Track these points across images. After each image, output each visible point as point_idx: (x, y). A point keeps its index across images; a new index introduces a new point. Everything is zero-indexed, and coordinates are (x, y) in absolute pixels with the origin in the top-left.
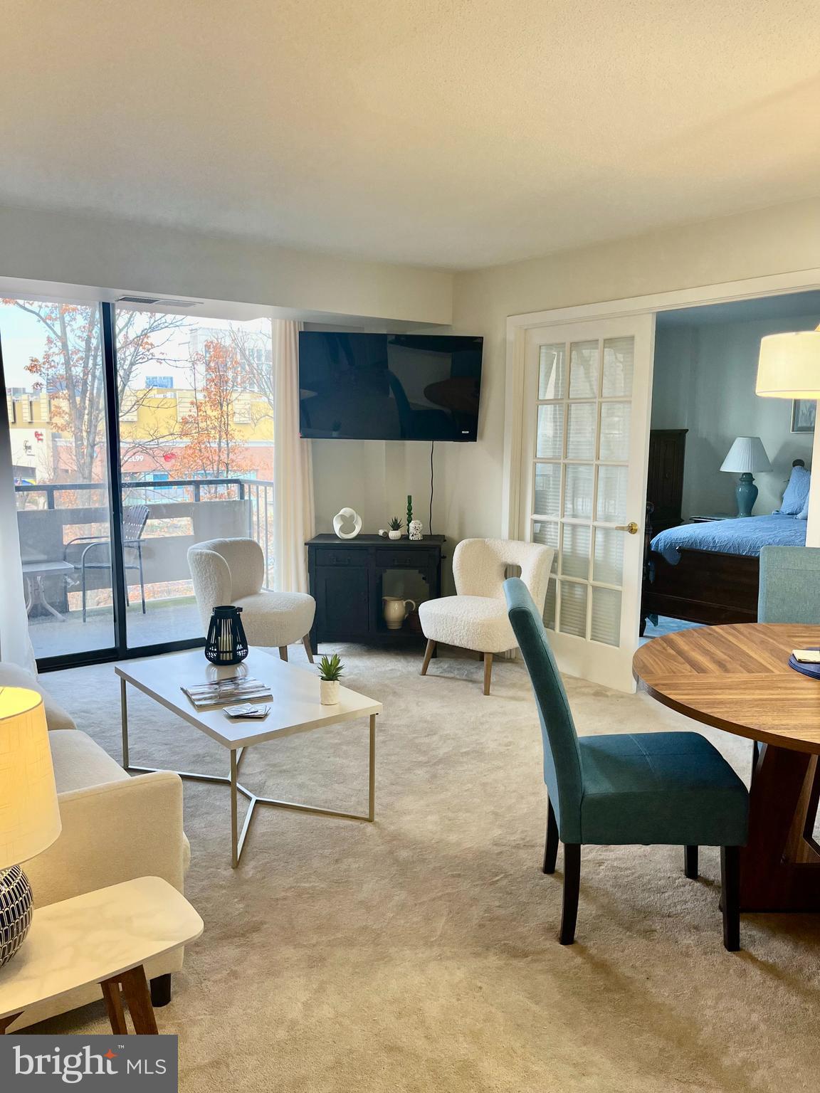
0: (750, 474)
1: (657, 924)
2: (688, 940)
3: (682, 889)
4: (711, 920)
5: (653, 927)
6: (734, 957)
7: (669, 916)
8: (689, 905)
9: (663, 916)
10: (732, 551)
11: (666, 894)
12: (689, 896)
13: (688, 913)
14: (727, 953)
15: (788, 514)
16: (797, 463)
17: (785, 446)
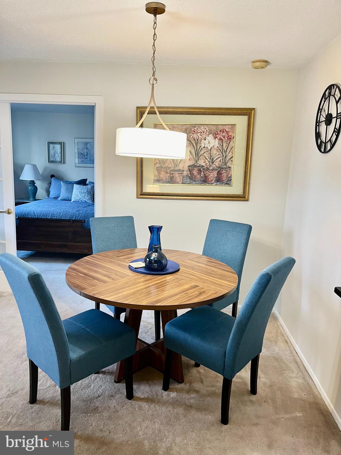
0: (33, 181)
1: (97, 403)
2: (113, 403)
3: (96, 381)
4: (115, 389)
5: (96, 406)
6: (133, 402)
7: (99, 397)
8: (103, 387)
9: (97, 398)
10: (43, 217)
11: (92, 387)
12: (101, 383)
13: (105, 391)
14: (130, 401)
15: (53, 198)
16: (52, 176)
17: (46, 169)
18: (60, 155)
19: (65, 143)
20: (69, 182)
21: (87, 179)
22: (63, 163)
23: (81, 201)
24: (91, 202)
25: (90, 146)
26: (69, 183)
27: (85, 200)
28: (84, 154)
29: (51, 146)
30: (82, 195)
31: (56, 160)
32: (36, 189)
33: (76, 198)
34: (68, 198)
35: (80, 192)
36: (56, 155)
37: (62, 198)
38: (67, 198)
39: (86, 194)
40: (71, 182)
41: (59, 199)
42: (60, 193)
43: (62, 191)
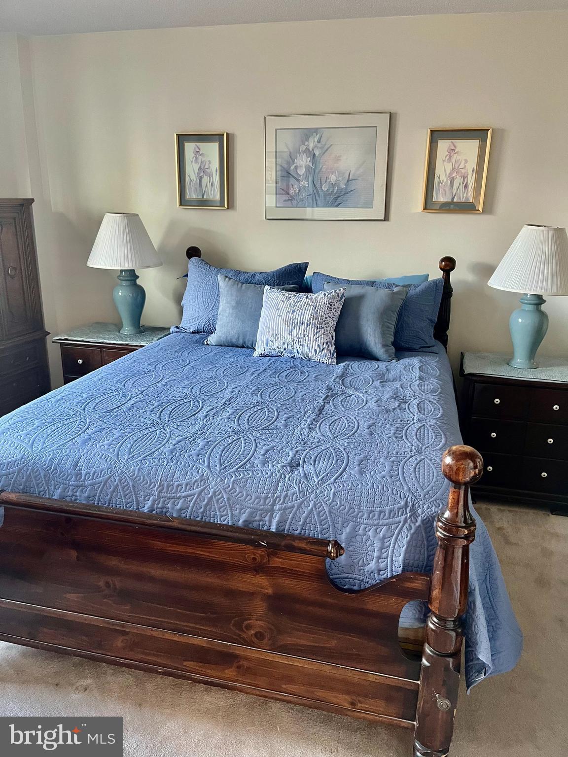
0: (132, 272)
15: (193, 332)
16: (193, 252)
17: (172, 227)
18: (216, 179)
19: (233, 135)
20: (246, 276)
21: (307, 264)
22: (228, 208)
23: (292, 353)
24: (325, 360)
25: (319, 142)
26: (247, 282)
27: (304, 350)
28: (298, 174)
29: (189, 147)
30: (295, 332)
31: (205, 197)
32: (140, 295)
33: (270, 343)
34: (244, 339)
35: (287, 322)
36: (205, 180)
37: (223, 339)
38: (238, 339)
39: (311, 331)
40: (254, 275)
41: (212, 339)
42: (215, 317)
43: (224, 310)
